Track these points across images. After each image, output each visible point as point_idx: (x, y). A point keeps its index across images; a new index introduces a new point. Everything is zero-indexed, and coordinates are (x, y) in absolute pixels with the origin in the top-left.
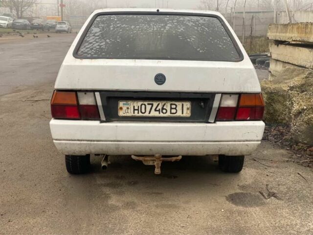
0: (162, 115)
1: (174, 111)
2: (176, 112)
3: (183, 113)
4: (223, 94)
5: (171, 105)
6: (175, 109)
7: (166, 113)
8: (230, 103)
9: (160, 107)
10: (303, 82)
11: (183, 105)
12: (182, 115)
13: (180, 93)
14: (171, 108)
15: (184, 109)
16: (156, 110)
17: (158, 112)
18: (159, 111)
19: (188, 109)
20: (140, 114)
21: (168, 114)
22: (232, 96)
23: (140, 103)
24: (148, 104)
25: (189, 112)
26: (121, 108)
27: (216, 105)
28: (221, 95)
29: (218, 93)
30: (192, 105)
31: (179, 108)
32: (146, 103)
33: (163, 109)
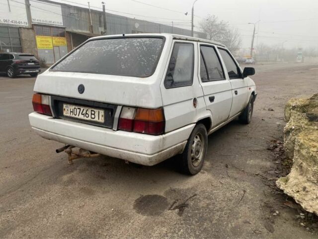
0: (85, 118)
1: (93, 116)
2: (94, 118)
3: (99, 119)
4: (124, 106)
5: (92, 111)
6: (94, 114)
7: (88, 117)
8: (129, 115)
9: (84, 112)
10: (307, 103)
11: (99, 112)
12: (98, 121)
13: (94, 102)
14: (92, 114)
15: (99, 116)
16: (82, 114)
17: (83, 116)
18: (84, 114)
19: (102, 116)
20: (74, 116)
21: (89, 119)
22: (131, 109)
23: (74, 107)
24: (78, 109)
25: (103, 118)
26: (65, 109)
27: (117, 115)
28: (121, 107)
29: (120, 105)
30: (105, 113)
31: (97, 114)
32: (77, 107)
33: (86, 114)
